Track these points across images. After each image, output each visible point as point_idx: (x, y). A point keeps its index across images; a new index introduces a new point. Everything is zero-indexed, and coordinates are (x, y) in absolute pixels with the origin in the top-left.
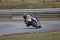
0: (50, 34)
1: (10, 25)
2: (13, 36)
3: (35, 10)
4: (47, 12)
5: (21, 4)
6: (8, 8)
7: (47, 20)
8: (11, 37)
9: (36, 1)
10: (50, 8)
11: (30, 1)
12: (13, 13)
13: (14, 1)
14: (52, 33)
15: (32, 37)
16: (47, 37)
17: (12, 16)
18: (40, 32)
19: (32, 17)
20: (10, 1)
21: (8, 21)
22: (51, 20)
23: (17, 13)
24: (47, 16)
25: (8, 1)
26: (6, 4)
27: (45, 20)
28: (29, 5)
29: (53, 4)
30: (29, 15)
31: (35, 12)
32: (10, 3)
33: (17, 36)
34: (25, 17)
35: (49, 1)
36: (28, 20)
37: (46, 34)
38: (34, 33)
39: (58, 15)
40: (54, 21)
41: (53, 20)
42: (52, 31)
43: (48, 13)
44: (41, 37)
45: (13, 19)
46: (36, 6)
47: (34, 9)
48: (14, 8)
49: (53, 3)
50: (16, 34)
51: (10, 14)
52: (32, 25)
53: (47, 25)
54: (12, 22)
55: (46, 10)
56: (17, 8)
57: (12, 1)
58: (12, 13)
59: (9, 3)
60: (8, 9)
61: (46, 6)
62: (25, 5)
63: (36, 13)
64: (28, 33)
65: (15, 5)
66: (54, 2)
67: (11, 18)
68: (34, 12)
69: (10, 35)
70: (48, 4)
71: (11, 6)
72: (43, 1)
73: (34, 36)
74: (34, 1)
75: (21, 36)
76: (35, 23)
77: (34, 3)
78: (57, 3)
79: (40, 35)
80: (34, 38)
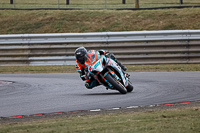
0: (159, 113)
1: (25, 85)
2: (34, 123)
3: (108, 36)
4: (147, 41)
5: (61, 15)
6: (18, 29)
7: (149, 69)
8: (26, 124)
9: (111, 6)
10: (157, 29)
11: (90, 7)
12: (33, 44)
13: (37, 6)
14: (163, 112)
15: (96, 126)
16: (148, 125)
17: (30, 56)
18: (123, 110)
19: (103, 57)
20: (25, 7)
21: (16, 70)
22: (162, 69)
23: (48, 47)
24: (147, 54)
25: (18, 7)
26: (11, 15)
27: (141, 70)
28: (86, 17)
29: (168, 15)
30: (93, 52)
31: (107, 43)
32: (25, 13)
33: (46, 122)
34: (82, 59)
35: (155, 6)
37: (142, 114)
38: (104, 111)
39: (184, 52)
40: (172, 73)
41: (167, 69)
42: (163, 106)
43: (149, 45)
44: (128, 125)
45: (33, 64)
46: (109, 23)
47: (104, 30)
48: (37, 27)
49: (166, 11)
50: (44, 115)
51: (23, 50)
52: (106, 84)
53: (146, 85)
54: (30, 74)
55: (145, 35)
56: (47, 27)
57: (30, 7)
58: (29, 44)
59: (19, 13)
60: (17, 31)
61: (144, 22)
62: (72, 19)
63: (110, 45)
64: (84, 112)
65: (41, 18)
66: (171, 10)
67: (28, 62)
68: (103, 43)
69: (23, 117)
70: (150, 16)
71: (28, 22)
72: (134, 6)
73: (103, 122)
74: (103, 6)
75: (60, 120)
76: (113, 77)
77: (103, 13)
78: (180, 12)
79: (123, 119)
80: (104, 129)
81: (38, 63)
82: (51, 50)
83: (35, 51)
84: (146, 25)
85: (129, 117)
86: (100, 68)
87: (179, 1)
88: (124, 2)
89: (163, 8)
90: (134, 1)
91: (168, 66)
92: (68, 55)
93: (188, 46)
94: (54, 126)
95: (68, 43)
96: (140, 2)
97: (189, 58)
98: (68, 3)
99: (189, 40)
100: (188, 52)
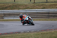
0: (40, 33)
1: (2, 25)
4: (37, 12)
5: (13, 5)
7: (37, 20)
8: (2, 36)
9: (27, 2)
12: (4, 13)
13: (6, 2)
14: (41, 32)
16: (37, 36)
18: (30, 32)
19: (28, 16)
22: (41, 20)
24: (37, 16)
29: (43, 5)
32: (2, 4)
33: (8, 35)
35: (39, 2)
36: (25, 19)
37: (36, 33)
38: (25, 32)
39: (48, 15)
41: (43, 20)
44: (31, 36)
45: (4, 19)
48: (6, 8)
51: (2, 15)
56: (9, 8)
58: (3, 13)
62: (16, 6)
64: (19, 33)
65: (7, 6)
66: (44, 3)
67: (3, 18)
69: (2, 34)
70: (38, 5)
71: (3, 7)
72: (33, 2)
73: (24, 35)
74: (25, 2)
75: (12, 35)
78: (47, 4)
79: (30, 35)
80: (25, 37)
81: (6, 18)
82: (10, 15)
83: (5, 15)
84: (37, 8)
85: (32, 34)
86: (27, 19)
87: (46, 1)
88: (31, 1)
89: (42, 3)
90: (33, 1)
91: (43, 19)
92: (14, 16)
93: (49, 14)
94: (10, 36)
95: (14, 13)
96: (35, 1)
97: (49, 17)
98: (15, 1)
99: (49, 12)
100: (49, 15)
